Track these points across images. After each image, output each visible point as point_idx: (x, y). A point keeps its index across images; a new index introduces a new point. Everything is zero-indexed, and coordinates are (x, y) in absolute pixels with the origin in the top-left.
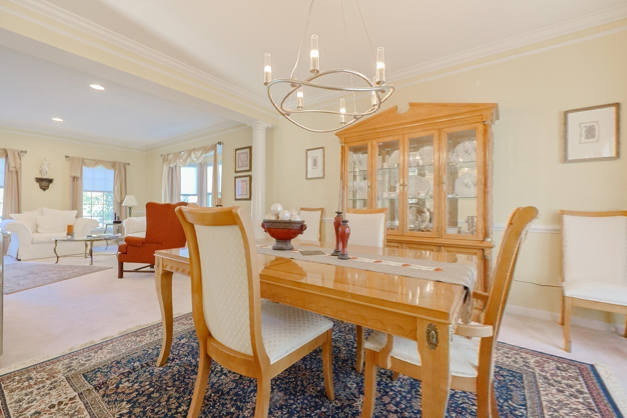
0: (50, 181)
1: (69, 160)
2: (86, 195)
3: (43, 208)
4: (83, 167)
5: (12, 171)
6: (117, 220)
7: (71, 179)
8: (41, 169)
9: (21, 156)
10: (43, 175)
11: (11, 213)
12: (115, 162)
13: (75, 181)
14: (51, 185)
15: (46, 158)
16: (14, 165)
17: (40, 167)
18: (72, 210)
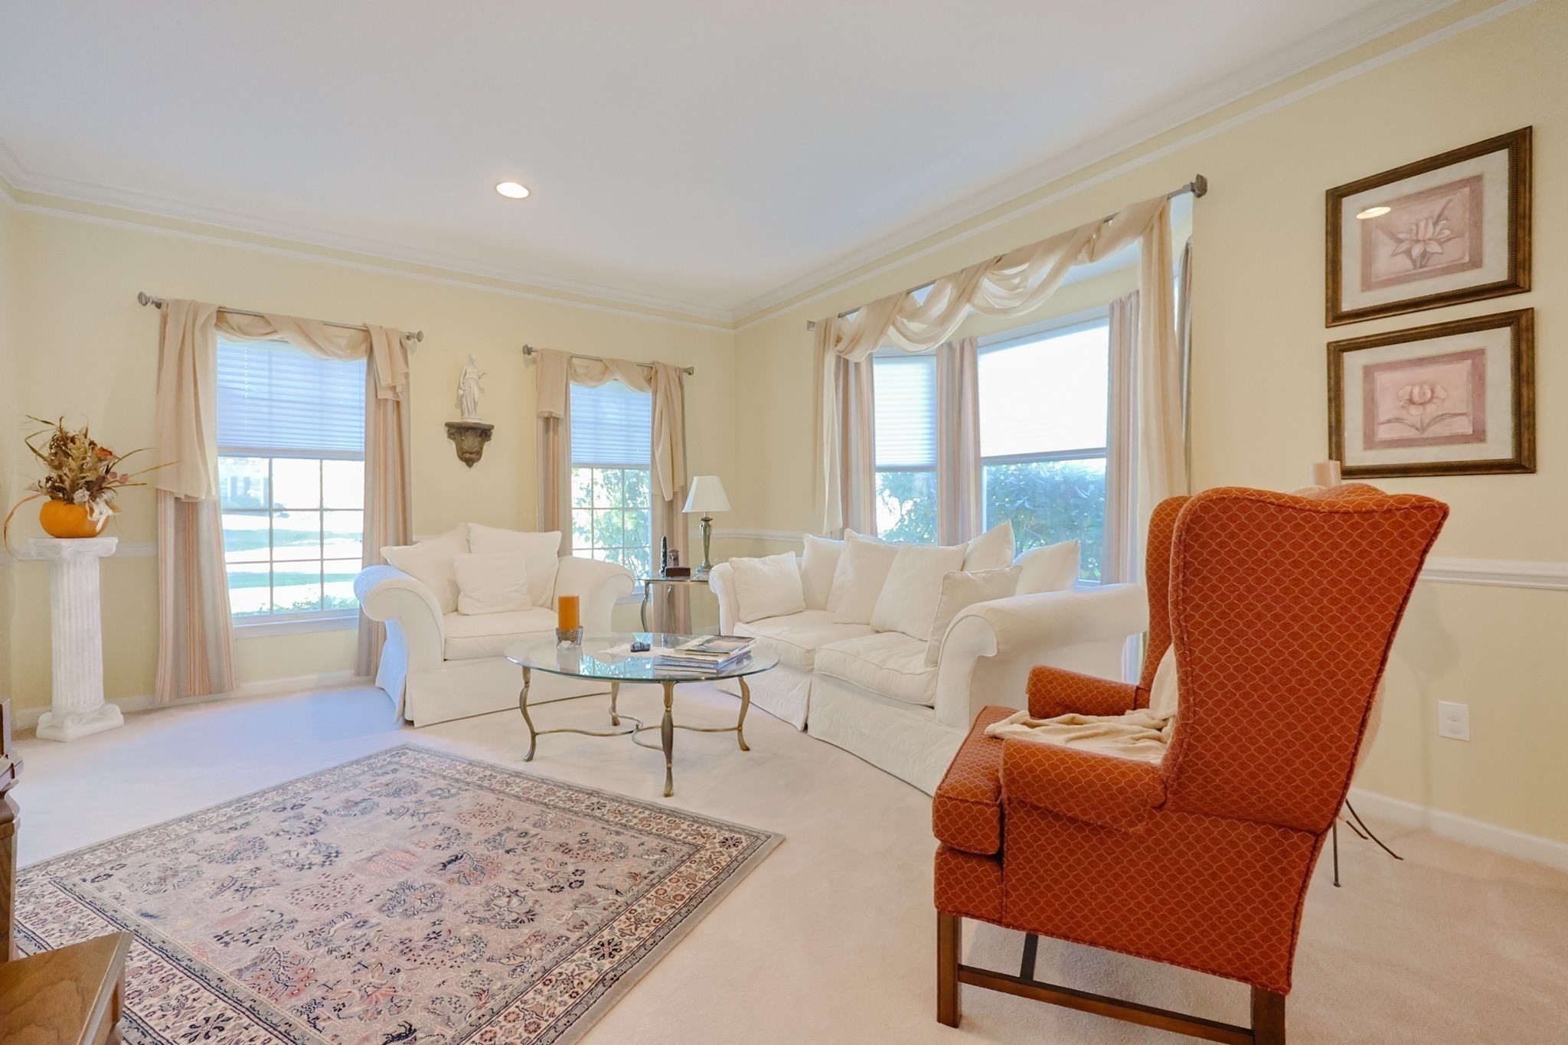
0: (484, 433)
1: (534, 361)
2: (580, 479)
3: (470, 524)
4: (572, 386)
5: (386, 400)
6: (671, 565)
7: (541, 423)
8: (461, 392)
9: (409, 352)
10: (466, 415)
11: (386, 545)
12: (653, 363)
13: (551, 432)
14: (487, 446)
15: (474, 357)
16: (390, 382)
17: (459, 388)
18: (545, 531)
